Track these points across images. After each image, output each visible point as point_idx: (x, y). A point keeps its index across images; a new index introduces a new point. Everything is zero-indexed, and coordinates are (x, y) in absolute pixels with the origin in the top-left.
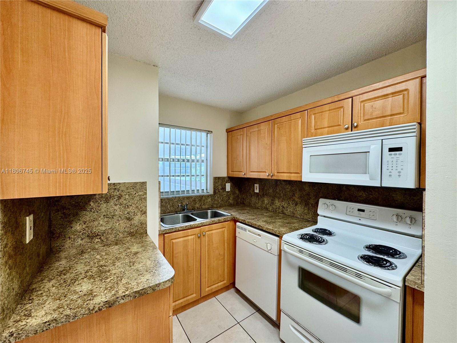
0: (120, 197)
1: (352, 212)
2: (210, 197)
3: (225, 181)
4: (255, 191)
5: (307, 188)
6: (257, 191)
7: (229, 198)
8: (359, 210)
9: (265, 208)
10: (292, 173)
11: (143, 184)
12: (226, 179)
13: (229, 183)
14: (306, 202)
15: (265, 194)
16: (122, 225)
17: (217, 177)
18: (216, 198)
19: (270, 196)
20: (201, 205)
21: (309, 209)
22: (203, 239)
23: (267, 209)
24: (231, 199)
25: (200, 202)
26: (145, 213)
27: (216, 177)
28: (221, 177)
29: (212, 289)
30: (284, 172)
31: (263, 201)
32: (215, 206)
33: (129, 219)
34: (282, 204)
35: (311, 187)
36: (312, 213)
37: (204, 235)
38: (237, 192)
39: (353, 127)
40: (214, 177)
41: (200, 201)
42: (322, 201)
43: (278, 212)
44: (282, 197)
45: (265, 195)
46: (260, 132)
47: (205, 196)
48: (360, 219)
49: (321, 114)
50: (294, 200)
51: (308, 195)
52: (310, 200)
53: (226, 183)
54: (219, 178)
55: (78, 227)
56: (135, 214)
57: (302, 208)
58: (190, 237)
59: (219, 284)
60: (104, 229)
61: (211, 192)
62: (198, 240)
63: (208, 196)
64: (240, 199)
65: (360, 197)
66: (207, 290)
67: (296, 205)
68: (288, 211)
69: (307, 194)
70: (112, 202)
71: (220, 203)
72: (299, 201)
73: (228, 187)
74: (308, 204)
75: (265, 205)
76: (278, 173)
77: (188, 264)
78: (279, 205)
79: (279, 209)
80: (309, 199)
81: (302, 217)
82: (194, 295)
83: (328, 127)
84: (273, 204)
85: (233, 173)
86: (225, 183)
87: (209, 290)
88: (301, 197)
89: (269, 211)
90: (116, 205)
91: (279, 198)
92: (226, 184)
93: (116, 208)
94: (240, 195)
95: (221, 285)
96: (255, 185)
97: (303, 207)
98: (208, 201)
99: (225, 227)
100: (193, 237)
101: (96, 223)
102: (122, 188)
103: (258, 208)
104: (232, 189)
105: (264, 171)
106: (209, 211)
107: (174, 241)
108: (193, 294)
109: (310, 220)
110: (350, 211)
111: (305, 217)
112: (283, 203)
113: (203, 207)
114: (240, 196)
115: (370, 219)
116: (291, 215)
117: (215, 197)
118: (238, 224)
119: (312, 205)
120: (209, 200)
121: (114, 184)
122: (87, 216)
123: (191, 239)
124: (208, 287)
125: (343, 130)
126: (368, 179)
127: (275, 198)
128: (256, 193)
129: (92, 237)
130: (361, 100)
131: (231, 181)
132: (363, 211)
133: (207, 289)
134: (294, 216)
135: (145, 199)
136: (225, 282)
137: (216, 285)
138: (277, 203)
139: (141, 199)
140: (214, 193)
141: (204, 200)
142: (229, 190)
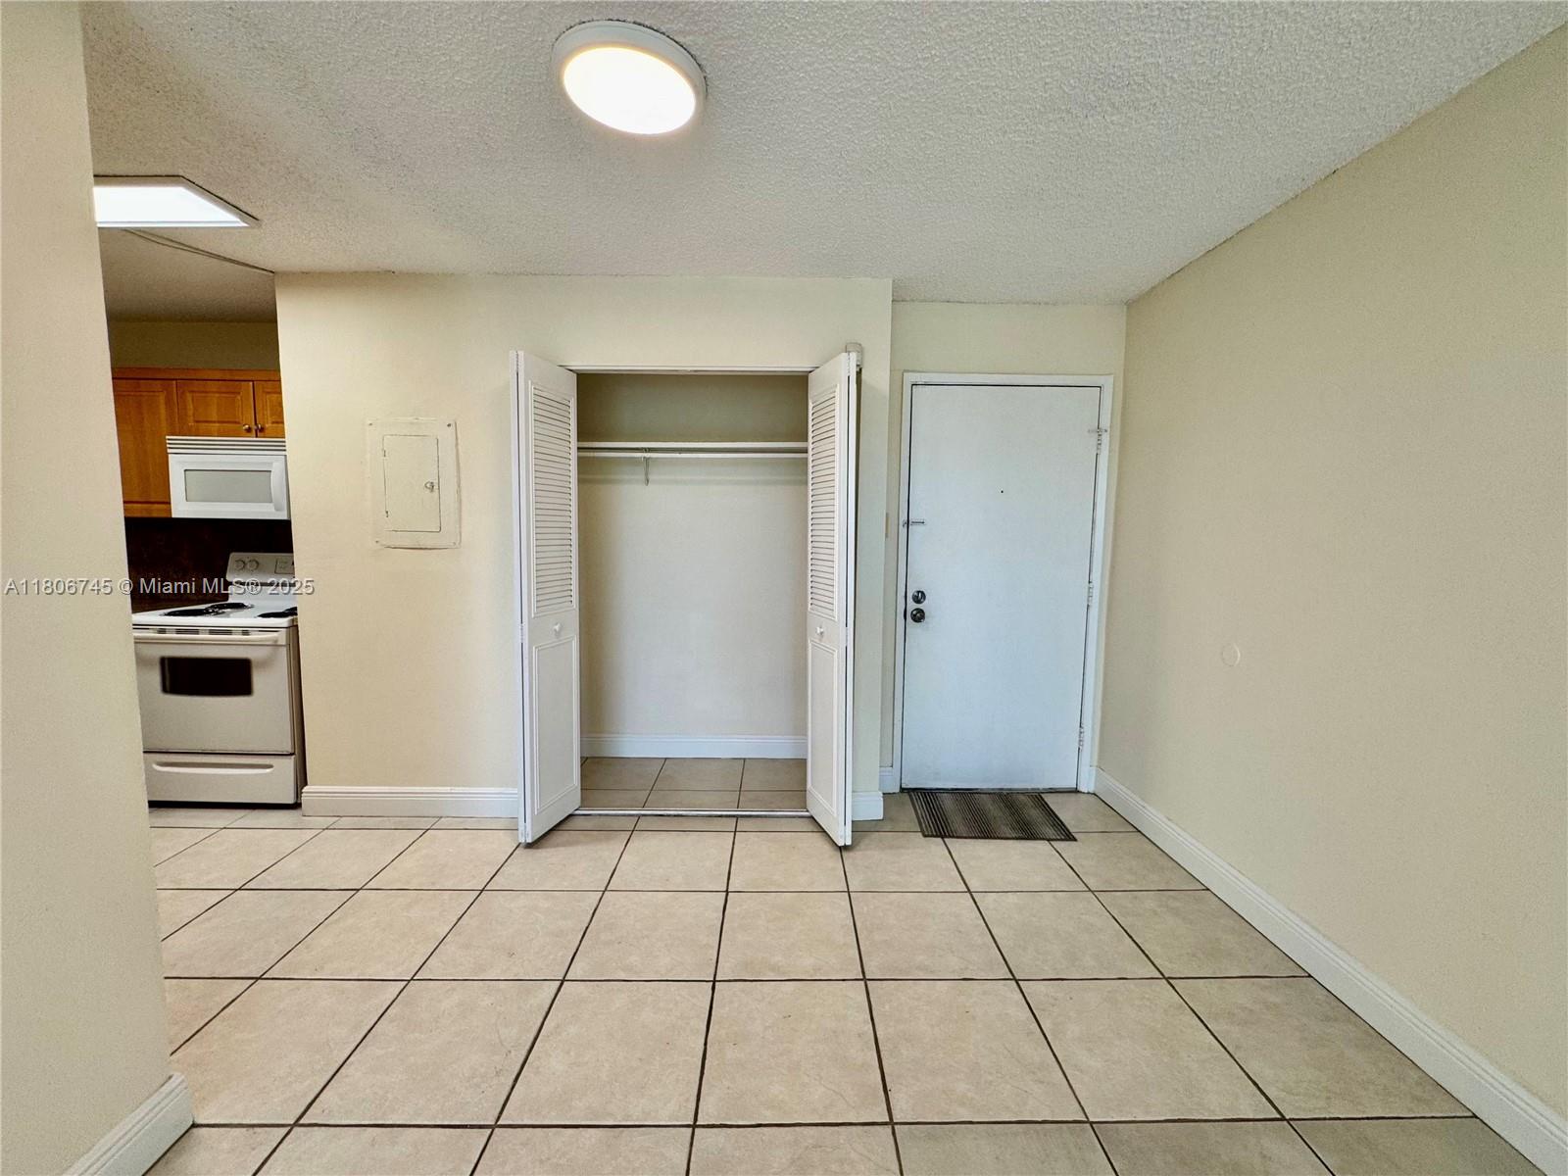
30: (134, 500)
39: (257, 430)
49: (203, 395)
83: (219, 422)
125: (243, 432)
130: (266, 390)
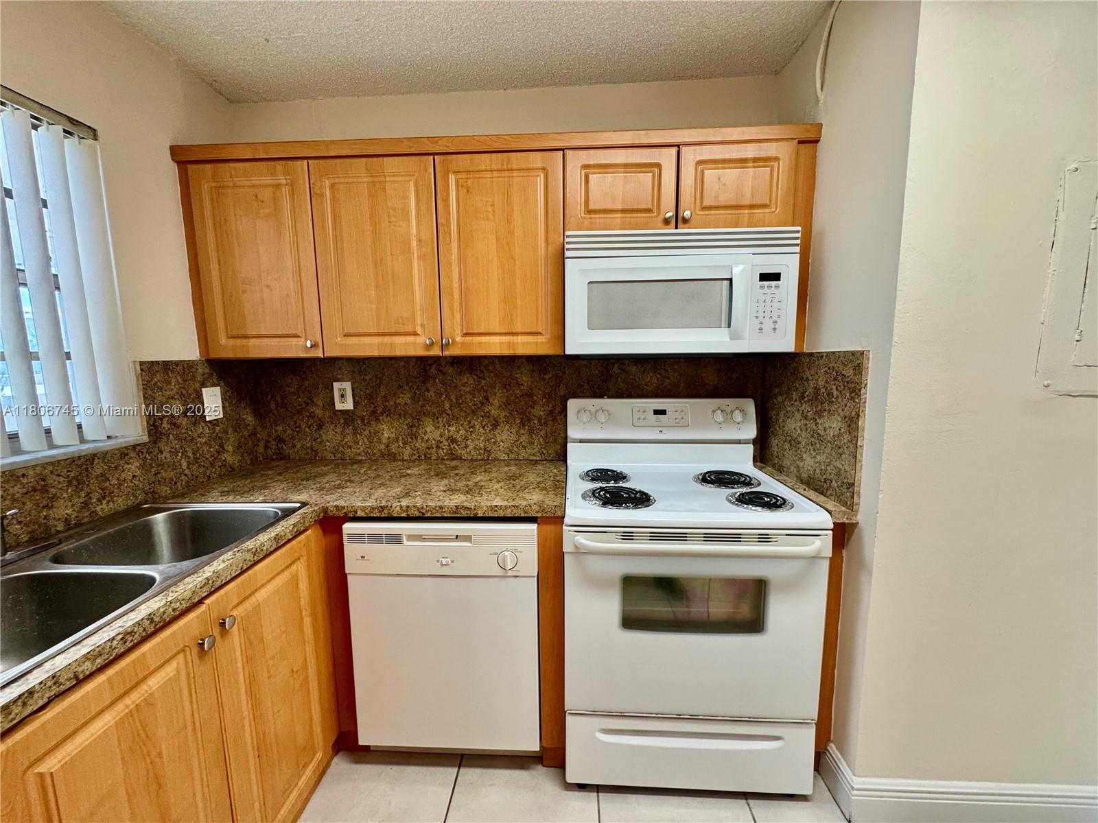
1: (644, 419)
2: (132, 454)
3: (199, 378)
4: (339, 406)
5: (525, 378)
6: (345, 404)
7: (222, 446)
8: (657, 412)
9: (383, 455)
10: (517, 334)
12: (200, 371)
13: (213, 385)
14: (524, 414)
15: (380, 410)
17: (157, 362)
18: (166, 454)
19: (404, 415)
20: (86, 504)
21: (531, 432)
23: (393, 457)
24: (230, 448)
25: (77, 491)
27: (153, 363)
28: (177, 363)
30: (492, 331)
31: (374, 437)
32: (165, 490)
34: (449, 431)
35: (536, 375)
36: (541, 440)
38: (249, 418)
39: (679, 220)
40: (142, 363)
41: (78, 483)
42: (573, 405)
43: (434, 457)
44: (448, 412)
45: (382, 413)
46: (384, 189)
47: (105, 454)
48: (661, 431)
50: (487, 415)
51: (529, 395)
52: (533, 408)
53: (203, 385)
54: (167, 366)
57: (511, 433)
58: (155, 682)
59: (302, 782)
61: (134, 431)
62: (203, 669)
63: (124, 453)
64: (262, 444)
65: (647, 386)
67: (495, 427)
68: (471, 447)
69: (526, 394)
71: (187, 471)
72: (503, 414)
73: (213, 402)
74: (529, 420)
75: (383, 447)
76: (466, 334)
78: (437, 434)
79: (437, 447)
80: (530, 406)
81: (512, 456)
83: (623, 211)
84: (416, 438)
85: (231, 342)
86: (198, 385)
88: (507, 404)
89: (403, 460)
91: (435, 417)
92: (203, 390)
94: (259, 429)
95: (308, 782)
96: (337, 386)
97: (514, 431)
98: (123, 475)
99: (298, 558)
100: (171, 668)
103: (355, 462)
104: (228, 409)
105: (409, 329)
106: (160, 518)
107: (50, 764)
109: (535, 458)
110: (639, 419)
111: (523, 454)
112: (453, 429)
113: (104, 508)
114: (262, 435)
115: (677, 426)
116: (479, 457)
117: (161, 452)
118: (348, 528)
119: (540, 419)
120: (133, 468)
123: (164, 684)
125: (660, 224)
126: (727, 338)
127: (424, 418)
128: (341, 411)
130: (699, 158)
131: (220, 378)
132: (663, 412)
134: (488, 460)
137: (293, 796)
138: (431, 431)
140: (150, 435)
141: (104, 477)
142: (220, 414)
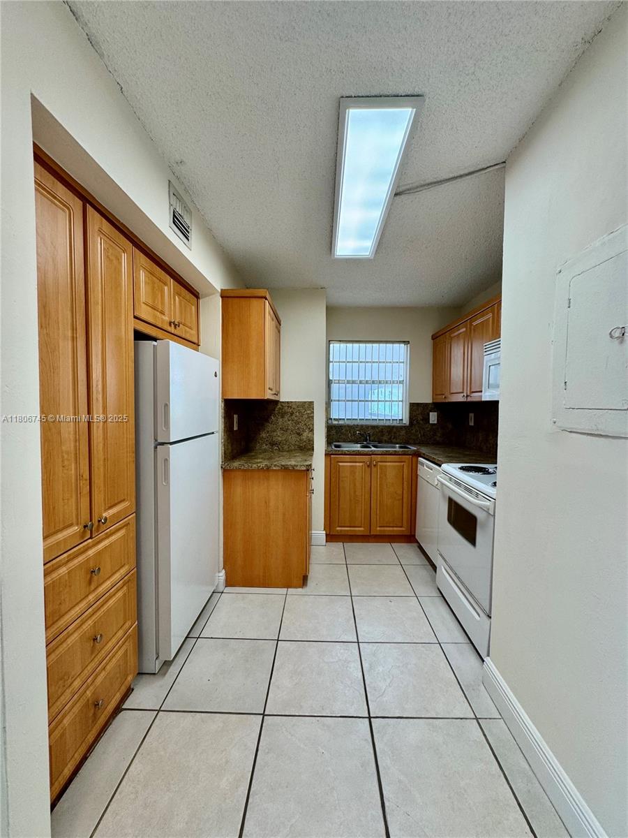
0: (292, 414)
2: (404, 429)
3: (429, 409)
4: (470, 424)
7: (435, 433)
11: (311, 403)
12: (431, 407)
13: (435, 412)
16: (293, 439)
17: (416, 403)
18: (414, 431)
19: (485, 430)
20: (390, 438)
22: (374, 469)
24: (439, 435)
25: (389, 434)
26: (312, 430)
27: (414, 403)
28: (422, 403)
29: (384, 531)
31: (478, 438)
33: (299, 434)
37: (374, 465)
40: (410, 403)
41: (390, 432)
45: (480, 428)
46: (459, 337)
47: (397, 427)
53: (431, 411)
54: (418, 405)
55: (264, 435)
56: (304, 431)
58: (358, 464)
59: (395, 529)
60: (280, 439)
61: (406, 421)
62: (368, 470)
63: (402, 428)
66: (378, 530)
70: (286, 418)
71: (420, 438)
73: (433, 417)
77: (355, 492)
82: (362, 529)
85: (436, 397)
86: (428, 411)
87: (379, 530)
90: (289, 421)
92: (431, 413)
93: (290, 423)
94: (454, 430)
95: (397, 531)
96: (470, 414)
98: (400, 434)
99: (404, 462)
100: (361, 464)
101: (275, 433)
102: (294, 406)
104: (440, 421)
105: (461, 391)
107: (340, 464)
108: (360, 527)
117: (412, 430)
118: (421, 459)
120: (403, 432)
121: (288, 402)
122: (270, 427)
123: (359, 466)
124: (380, 527)
128: (471, 426)
129: (273, 444)
131: (438, 409)
133: (378, 528)
135: (313, 417)
136: (403, 529)
137: (391, 529)
139: (309, 417)
140: (410, 424)
141: (395, 433)
142: (436, 422)
